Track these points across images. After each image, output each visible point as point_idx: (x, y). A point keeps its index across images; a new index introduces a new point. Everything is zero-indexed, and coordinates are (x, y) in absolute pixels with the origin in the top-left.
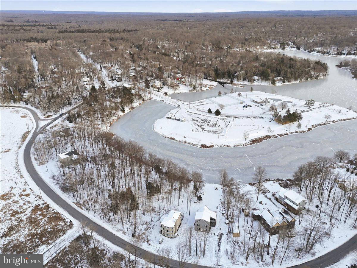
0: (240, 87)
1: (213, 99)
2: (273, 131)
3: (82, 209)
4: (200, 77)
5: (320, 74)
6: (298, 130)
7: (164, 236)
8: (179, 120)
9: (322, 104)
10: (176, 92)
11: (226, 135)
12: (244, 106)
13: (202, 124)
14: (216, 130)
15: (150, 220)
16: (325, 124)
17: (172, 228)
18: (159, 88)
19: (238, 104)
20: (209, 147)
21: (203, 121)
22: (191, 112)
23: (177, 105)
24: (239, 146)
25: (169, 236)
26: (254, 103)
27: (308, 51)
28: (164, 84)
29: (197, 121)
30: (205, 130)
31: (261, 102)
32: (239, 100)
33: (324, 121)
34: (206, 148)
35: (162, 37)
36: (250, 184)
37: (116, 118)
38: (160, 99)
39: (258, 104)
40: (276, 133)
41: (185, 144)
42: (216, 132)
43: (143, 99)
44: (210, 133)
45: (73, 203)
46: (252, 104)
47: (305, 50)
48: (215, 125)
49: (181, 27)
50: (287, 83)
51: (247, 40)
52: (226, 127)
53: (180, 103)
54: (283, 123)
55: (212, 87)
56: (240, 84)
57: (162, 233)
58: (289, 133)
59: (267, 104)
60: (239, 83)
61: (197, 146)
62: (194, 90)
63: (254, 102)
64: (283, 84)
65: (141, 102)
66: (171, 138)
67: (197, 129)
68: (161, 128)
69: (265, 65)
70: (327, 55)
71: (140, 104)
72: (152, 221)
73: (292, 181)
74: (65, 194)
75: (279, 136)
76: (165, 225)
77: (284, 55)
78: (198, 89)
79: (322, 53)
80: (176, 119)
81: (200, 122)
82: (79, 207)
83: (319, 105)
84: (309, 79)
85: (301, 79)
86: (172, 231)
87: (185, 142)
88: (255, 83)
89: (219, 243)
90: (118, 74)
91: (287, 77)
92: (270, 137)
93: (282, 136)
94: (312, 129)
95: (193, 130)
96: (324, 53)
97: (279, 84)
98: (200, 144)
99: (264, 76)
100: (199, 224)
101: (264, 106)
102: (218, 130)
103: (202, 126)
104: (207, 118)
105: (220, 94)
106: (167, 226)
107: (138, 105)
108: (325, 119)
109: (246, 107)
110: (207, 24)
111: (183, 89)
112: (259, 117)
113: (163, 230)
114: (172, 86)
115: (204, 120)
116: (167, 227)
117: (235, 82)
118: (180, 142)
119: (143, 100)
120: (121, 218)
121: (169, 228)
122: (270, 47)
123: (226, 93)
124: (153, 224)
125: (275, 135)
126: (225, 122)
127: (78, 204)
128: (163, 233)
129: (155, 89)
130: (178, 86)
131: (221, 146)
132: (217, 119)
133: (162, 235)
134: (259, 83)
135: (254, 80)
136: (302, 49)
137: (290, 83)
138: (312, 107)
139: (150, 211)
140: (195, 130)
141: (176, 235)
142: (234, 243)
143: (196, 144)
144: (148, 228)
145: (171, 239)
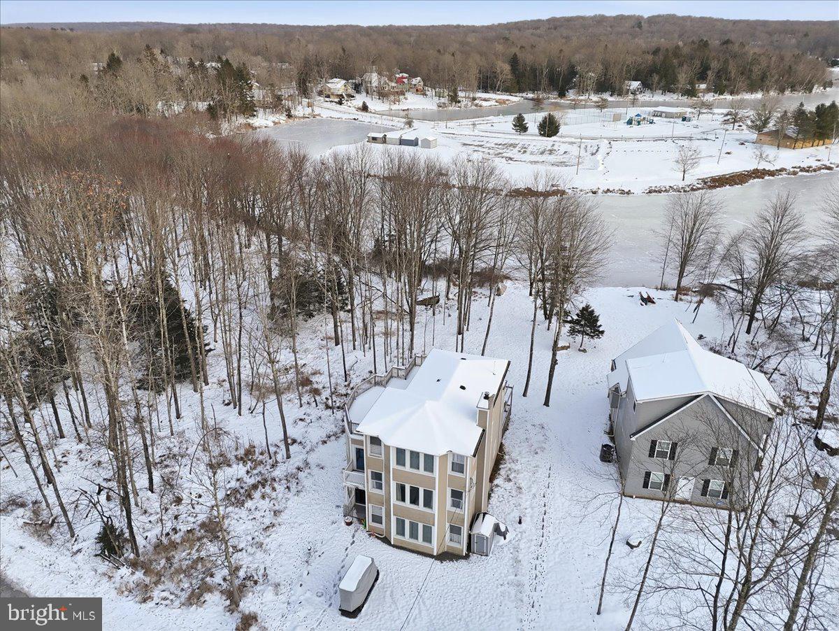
7: (386, 540)
8: (414, 144)
10: (395, 107)
12: (629, 123)
13: (500, 150)
14: (558, 161)
15: (276, 435)
17: (458, 467)
18: (343, 97)
20: (545, 194)
21: (500, 147)
22: (453, 134)
24: (665, 190)
25: (427, 538)
26: (658, 118)
28: (358, 91)
29: (479, 146)
30: (516, 161)
34: (535, 198)
38: (346, 117)
39: (673, 120)
42: (560, 163)
43: (290, 113)
46: (655, 119)
48: (547, 152)
52: (593, 155)
55: (507, 102)
57: (362, 520)
58: (833, 166)
60: (583, 97)
62: (451, 104)
63: (657, 115)
65: (280, 118)
71: (276, 123)
72: (288, 441)
75: (801, 171)
76: (393, 440)
81: (490, 148)
85: (767, 90)
86: (457, 495)
93: (814, 171)
98: (509, 190)
101: (693, 122)
103: (500, 153)
104: (513, 142)
106: (409, 446)
107: (270, 124)
109: (637, 123)
111: (416, 102)
112: (693, 138)
113: (369, 488)
114: (383, 95)
115: (506, 144)
116: (415, 455)
117: (574, 96)
119: (289, 116)
120: (78, 434)
121: (429, 459)
124: (296, 460)
125: (785, 169)
126: (583, 147)
128: (377, 519)
129: (328, 99)
130: (403, 94)
131: (594, 193)
132: (551, 143)
133: (362, 534)
137: (737, 97)
139: (278, 392)
141: (485, 528)
144: (255, 487)
145: (448, 565)
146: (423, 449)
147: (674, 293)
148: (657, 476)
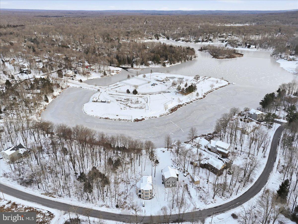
0: (141, 70)
1: (125, 81)
2: (182, 101)
3: (55, 197)
4: (104, 65)
5: (192, 57)
6: (198, 98)
7: (144, 199)
8: (105, 102)
9: (203, 78)
10: (89, 78)
11: (150, 109)
12: (152, 85)
13: (126, 103)
14: (140, 106)
16: (212, 91)
17: (151, 190)
18: (72, 76)
19: (146, 83)
20: (141, 120)
21: (126, 101)
22: (112, 94)
23: (97, 90)
24: (163, 115)
25: (148, 198)
26: (158, 82)
27: (175, 40)
28: (76, 73)
29: (121, 101)
30: (131, 107)
31: (163, 81)
32: (146, 80)
33: (210, 89)
34: (139, 122)
35: (54, 31)
36: (185, 143)
37: (42, 108)
38: (78, 86)
39: (161, 82)
40: (184, 102)
41: (120, 121)
42: (141, 108)
43: (62, 87)
44: (136, 110)
45: (42, 194)
46: (157, 82)
47: (173, 39)
48: (137, 102)
49: (66, 22)
50: (173, 65)
51: (129, 33)
52: (147, 102)
53: (98, 87)
54: (186, 94)
55: (119, 72)
56: (140, 68)
57: (141, 198)
58: (192, 101)
59: (168, 81)
60: (138, 67)
61: (131, 121)
62: (104, 76)
63: (158, 80)
64: (170, 65)
65: (60, 90)
66: (106, 118)
67: (124, 107)
68: (92, 111)
69: (154, 51)
70: (189, 42)
71: (60, 93)
73: (212, 134)
74: (27, 188)
75: (187, 104)
77: (164, 43)
78: (108, 74)
79: (186, 41)
80: (102, 102)
81: (124, 102)
82: (49, 196)
83: (202, 78)
84: (186, 60)
85: (181, 61)
86: (151, 193)
87: (120, 120)
88: (150, 66)
89: (188, 192)
90: (24, 67)
91: (172, 60)
92: (181, 106)
93: (189, 103)
94: (205, 96)
95: (121, 109)
96: (187, 41)
97: (168, 66)
98: (133, 119)
99: (156, 60)
100: (168, 182)
101: (166, 83)
102: (141, 106)
103: (127, 104)
104: (128, 98)
105: (129, 77)
107: (59, 93)
108: (210, 88)
109: (154, 85)
110: (90, 20)
111: (94, 76)
112: (166, 92)
113: (142, 194)
114: (84, 74)
115: (126, 99)
116: (147, 191)
117: (135, 66)
118: (115, 120)
119: (62, 89)
121: (148, 191)
122: (148, 38)
123: (133, 76)
125: (184, 104)
126: (144, 99)
127: (47, 194)
129: (69, 78)
130: (89, 73)
131: (150, 118)
132: (137, 98)
133: (141, 199)
134: (153, 66)
135: (149, 64)
136: (171, 39)
137: (175, 64)
138: (199, 80)
140: (123, 108)
141: (153, 195)
142: (198, 189)
143: (129, 119)
144: (126, 197)
145: (150, 200)
146: (147, 190)
147: (167, 148)
148: (168, 185)
